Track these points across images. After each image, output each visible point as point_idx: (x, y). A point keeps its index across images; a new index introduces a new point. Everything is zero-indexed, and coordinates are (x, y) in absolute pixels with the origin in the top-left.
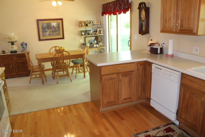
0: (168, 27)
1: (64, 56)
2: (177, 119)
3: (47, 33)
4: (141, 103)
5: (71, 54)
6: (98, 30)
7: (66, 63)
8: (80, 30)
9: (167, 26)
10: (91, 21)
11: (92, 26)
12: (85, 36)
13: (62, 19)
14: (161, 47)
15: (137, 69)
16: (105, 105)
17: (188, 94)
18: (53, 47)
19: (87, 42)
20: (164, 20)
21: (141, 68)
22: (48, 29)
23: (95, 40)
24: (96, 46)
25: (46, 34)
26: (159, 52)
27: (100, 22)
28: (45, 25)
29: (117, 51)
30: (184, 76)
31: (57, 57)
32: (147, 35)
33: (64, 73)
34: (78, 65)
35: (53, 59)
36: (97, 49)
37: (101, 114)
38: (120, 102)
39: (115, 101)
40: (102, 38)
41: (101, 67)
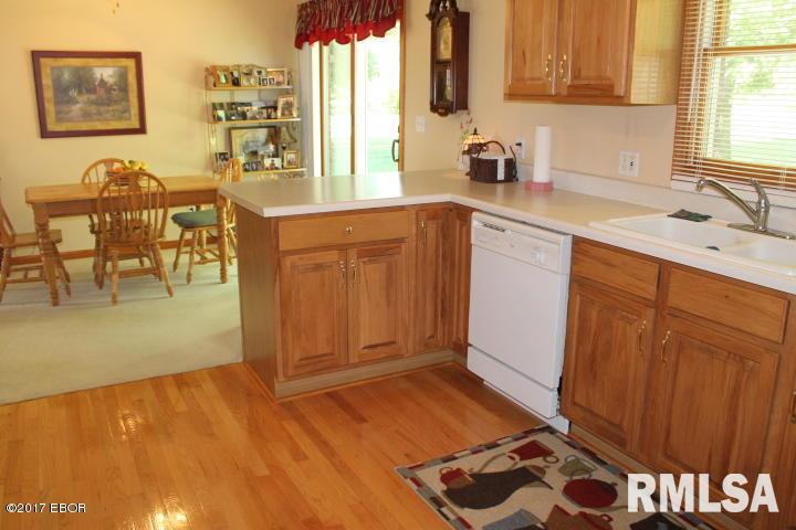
0: (532, 79)
1: (141, 195)
2: (562, 411)
3: (76, 109)
4: (432, 366)
5: (170, 187)
6: (281, 102)
7: (148, 226)
8: (209, 103)
9: (527, 74)
10: (254, 66)
11: (258, 87)
12: (229, 124)
13: (136, 56)
14: (509, 155)
15: (417, 235)
16: (296, 367)
17: (594, 314)
18: (101, 162)
19: (237, 148)
20: (518, 52)
21: (432, 230)
22: (80, 92)
23: (266, 143)
24: (273, 164)
25: (70, 111)
26: (501, 175)
27: (289, 73)
28: (67, 76)
29: (353, 171)
30: (581, 246)
31: (114, 198)
32: (462, 116)
33: (141, 262)
34: (200, 232)
35: (98, 204)
36: (273, 176)
37: (281, 404)
38: (353, 359)
39: (332, 354)
40: (296, 134)
41: (278, 219)
